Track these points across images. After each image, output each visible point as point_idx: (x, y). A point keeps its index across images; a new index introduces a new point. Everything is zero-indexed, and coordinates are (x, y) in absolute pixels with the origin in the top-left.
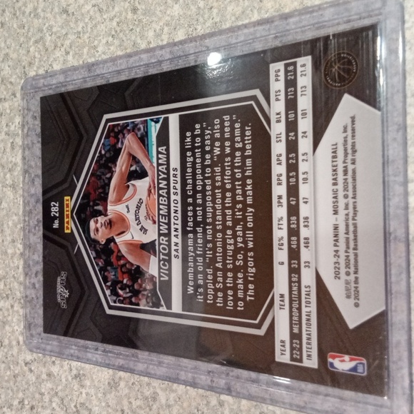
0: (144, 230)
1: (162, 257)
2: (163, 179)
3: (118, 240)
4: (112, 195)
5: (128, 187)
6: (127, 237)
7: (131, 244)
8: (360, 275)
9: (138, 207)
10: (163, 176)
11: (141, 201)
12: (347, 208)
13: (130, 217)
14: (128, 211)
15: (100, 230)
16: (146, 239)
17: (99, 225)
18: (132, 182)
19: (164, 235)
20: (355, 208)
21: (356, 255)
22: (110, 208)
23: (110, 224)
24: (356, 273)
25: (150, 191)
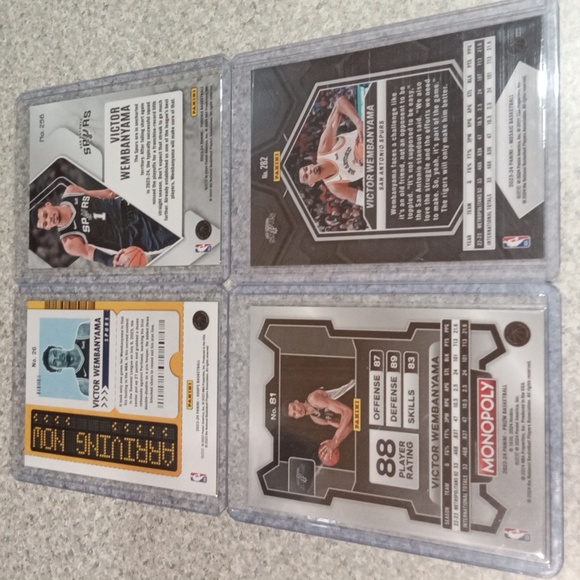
0: (352, 172)
1: (368, 190)
2: (371, 130)
3: (326, 182)
4: (321, 146)
5: (338, 139)
6: (336, 179)
7: (340, 184)
8: (527, 182)
9: (347, 154)
10: (370, 128)
11: (349, 150)
12: (519, 137)
13: (340, 163)
14: (337, 158)
15: (310, 176)
16: (353, 178)
17: (308, 172)
18: (342, 135)
19: (371, 173)
20: (525, 137)
21: (525, 169)
22: (319, 157)
23: (320, 170)
24: (524, 180)
25: (358, 141)
